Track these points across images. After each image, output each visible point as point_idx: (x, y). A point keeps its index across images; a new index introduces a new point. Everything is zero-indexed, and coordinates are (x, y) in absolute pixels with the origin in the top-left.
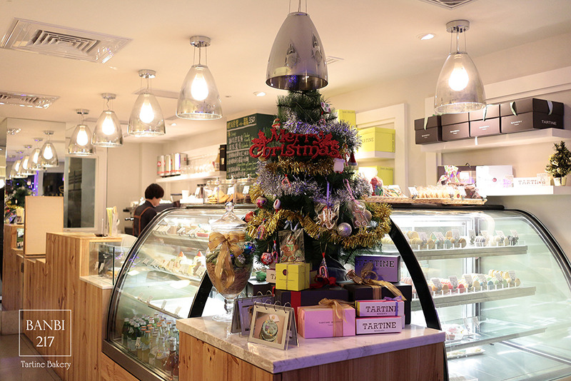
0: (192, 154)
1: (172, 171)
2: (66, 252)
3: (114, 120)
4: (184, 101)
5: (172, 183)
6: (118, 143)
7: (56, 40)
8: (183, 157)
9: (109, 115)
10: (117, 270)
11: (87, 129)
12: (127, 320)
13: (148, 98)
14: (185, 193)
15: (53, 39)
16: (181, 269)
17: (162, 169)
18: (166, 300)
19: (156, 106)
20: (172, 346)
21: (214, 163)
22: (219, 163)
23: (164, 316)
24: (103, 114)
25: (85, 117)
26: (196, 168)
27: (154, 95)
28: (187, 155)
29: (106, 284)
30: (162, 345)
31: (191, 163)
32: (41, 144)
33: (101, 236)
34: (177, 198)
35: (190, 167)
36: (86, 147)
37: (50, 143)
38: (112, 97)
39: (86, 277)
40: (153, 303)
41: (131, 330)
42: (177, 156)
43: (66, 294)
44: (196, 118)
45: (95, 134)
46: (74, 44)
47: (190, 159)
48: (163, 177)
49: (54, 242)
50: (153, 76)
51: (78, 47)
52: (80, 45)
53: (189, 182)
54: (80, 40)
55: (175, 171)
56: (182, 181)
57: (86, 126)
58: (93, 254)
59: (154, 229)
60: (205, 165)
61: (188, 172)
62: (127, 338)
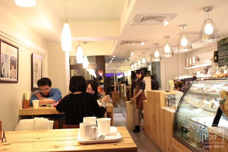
0: (200, 56)
1: (192, 64)
2: (155, 98)
3: (169, 46)
4: (202, 36)
5: (192, 69)
6: (171, 55)
7: (150, 19)
8: (196, 58)
9: (167, 44)
10: (177, 105)
11: (159, 51)
12: (182, 125)
13: (184, 36)
14: (198, 73)
15: (149, 19)
16: (205, 105)
17: (188, 63)
18: (198, 118)
19: (188, 38)
20: (204, 137)
21: (211, 59)
22: (214, 59)
23: (197, 124)
24: (165, 44)
25: (158, 46)
26: (203, 62)
27: (187, 34)
28: (198, 57)
29: (172, 110)
30: (199, 137)
31: (201, 60)
32: (141, 58)
33: (168, 92)
34: (195, 75)
35: (200, 62)
36: (158, 57)
37: (144, 57)
38: (168, 37)
39: (164, 108)
40: (192, 119)
41: (185, 130)
42: (194, 58)
43: (156, 114)
44: (208, 42)
45: (163, 52)
46: (156, 19)
47: (199, 58)
48: (188, 67)
49: (150, 94)
50: (186, 27)
51: (157, 21)
52: (158, 20)
53: (200, 68)
54: (158, 18)
55: (193, 64)
56: (196, 68)
57: (158, 49)
58: (166, 99)
59: (191, 89)
60: (207, 61)
61: (199, 64)
62: (183, 133)
